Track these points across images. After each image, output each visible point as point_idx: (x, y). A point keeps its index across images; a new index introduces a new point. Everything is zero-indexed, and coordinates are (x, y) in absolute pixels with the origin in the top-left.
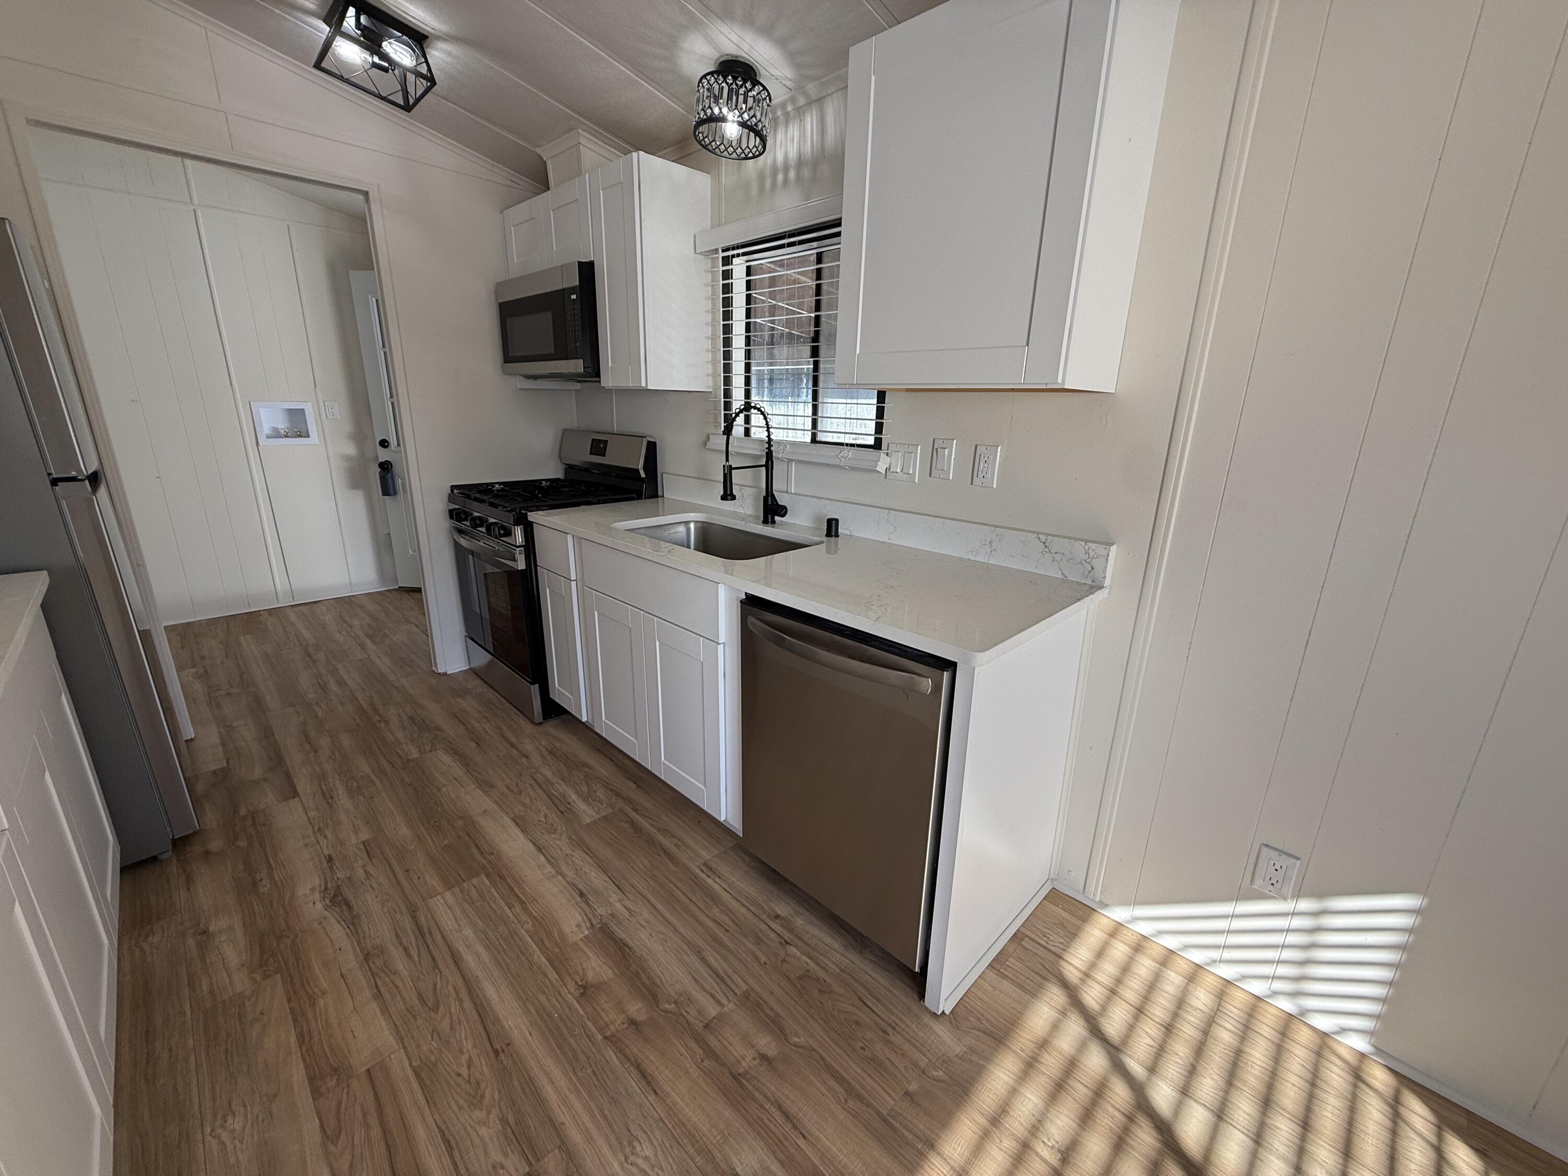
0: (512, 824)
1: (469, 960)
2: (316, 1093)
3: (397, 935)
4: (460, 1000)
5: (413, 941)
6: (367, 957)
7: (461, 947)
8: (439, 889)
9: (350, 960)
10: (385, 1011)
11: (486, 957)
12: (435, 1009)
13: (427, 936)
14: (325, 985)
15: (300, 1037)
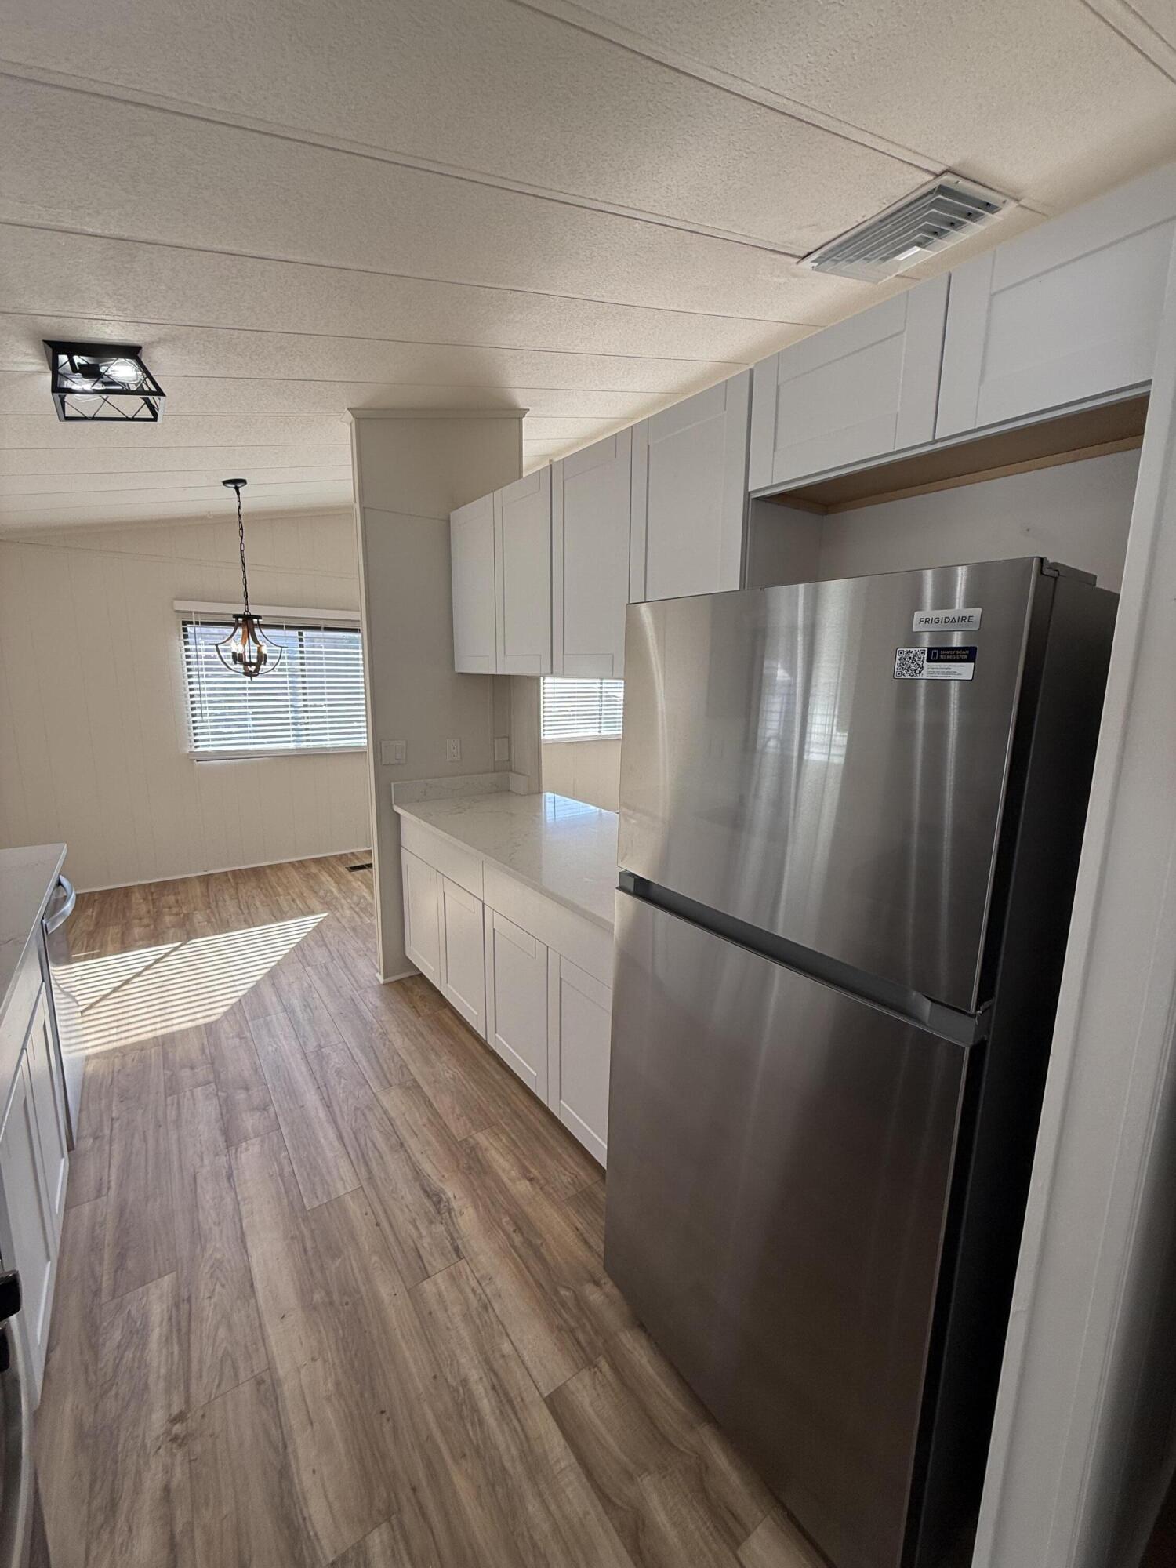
0: (258, 1286)
1: (332, 1134)
2: (415, 1081)
3: (382, 1158)
4: (341, 1111)
5: (370, 1153)
6: (402, 1145)
7: (336, 1143)
8: (348, 1197)
9: (413, 1144)
10: (385, 1112)
11: (321, 1135)
12: (356, 1109)
13: (360, 1155)
14: (425, 1129)
15: (431, 1105)
